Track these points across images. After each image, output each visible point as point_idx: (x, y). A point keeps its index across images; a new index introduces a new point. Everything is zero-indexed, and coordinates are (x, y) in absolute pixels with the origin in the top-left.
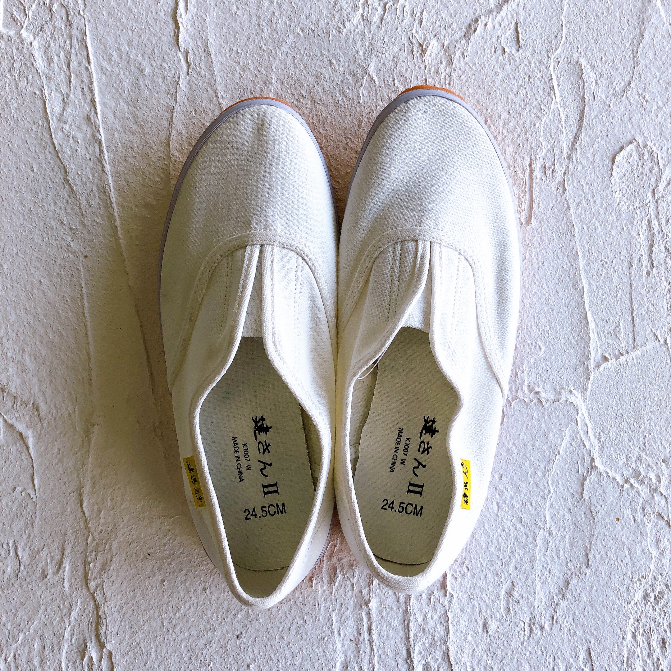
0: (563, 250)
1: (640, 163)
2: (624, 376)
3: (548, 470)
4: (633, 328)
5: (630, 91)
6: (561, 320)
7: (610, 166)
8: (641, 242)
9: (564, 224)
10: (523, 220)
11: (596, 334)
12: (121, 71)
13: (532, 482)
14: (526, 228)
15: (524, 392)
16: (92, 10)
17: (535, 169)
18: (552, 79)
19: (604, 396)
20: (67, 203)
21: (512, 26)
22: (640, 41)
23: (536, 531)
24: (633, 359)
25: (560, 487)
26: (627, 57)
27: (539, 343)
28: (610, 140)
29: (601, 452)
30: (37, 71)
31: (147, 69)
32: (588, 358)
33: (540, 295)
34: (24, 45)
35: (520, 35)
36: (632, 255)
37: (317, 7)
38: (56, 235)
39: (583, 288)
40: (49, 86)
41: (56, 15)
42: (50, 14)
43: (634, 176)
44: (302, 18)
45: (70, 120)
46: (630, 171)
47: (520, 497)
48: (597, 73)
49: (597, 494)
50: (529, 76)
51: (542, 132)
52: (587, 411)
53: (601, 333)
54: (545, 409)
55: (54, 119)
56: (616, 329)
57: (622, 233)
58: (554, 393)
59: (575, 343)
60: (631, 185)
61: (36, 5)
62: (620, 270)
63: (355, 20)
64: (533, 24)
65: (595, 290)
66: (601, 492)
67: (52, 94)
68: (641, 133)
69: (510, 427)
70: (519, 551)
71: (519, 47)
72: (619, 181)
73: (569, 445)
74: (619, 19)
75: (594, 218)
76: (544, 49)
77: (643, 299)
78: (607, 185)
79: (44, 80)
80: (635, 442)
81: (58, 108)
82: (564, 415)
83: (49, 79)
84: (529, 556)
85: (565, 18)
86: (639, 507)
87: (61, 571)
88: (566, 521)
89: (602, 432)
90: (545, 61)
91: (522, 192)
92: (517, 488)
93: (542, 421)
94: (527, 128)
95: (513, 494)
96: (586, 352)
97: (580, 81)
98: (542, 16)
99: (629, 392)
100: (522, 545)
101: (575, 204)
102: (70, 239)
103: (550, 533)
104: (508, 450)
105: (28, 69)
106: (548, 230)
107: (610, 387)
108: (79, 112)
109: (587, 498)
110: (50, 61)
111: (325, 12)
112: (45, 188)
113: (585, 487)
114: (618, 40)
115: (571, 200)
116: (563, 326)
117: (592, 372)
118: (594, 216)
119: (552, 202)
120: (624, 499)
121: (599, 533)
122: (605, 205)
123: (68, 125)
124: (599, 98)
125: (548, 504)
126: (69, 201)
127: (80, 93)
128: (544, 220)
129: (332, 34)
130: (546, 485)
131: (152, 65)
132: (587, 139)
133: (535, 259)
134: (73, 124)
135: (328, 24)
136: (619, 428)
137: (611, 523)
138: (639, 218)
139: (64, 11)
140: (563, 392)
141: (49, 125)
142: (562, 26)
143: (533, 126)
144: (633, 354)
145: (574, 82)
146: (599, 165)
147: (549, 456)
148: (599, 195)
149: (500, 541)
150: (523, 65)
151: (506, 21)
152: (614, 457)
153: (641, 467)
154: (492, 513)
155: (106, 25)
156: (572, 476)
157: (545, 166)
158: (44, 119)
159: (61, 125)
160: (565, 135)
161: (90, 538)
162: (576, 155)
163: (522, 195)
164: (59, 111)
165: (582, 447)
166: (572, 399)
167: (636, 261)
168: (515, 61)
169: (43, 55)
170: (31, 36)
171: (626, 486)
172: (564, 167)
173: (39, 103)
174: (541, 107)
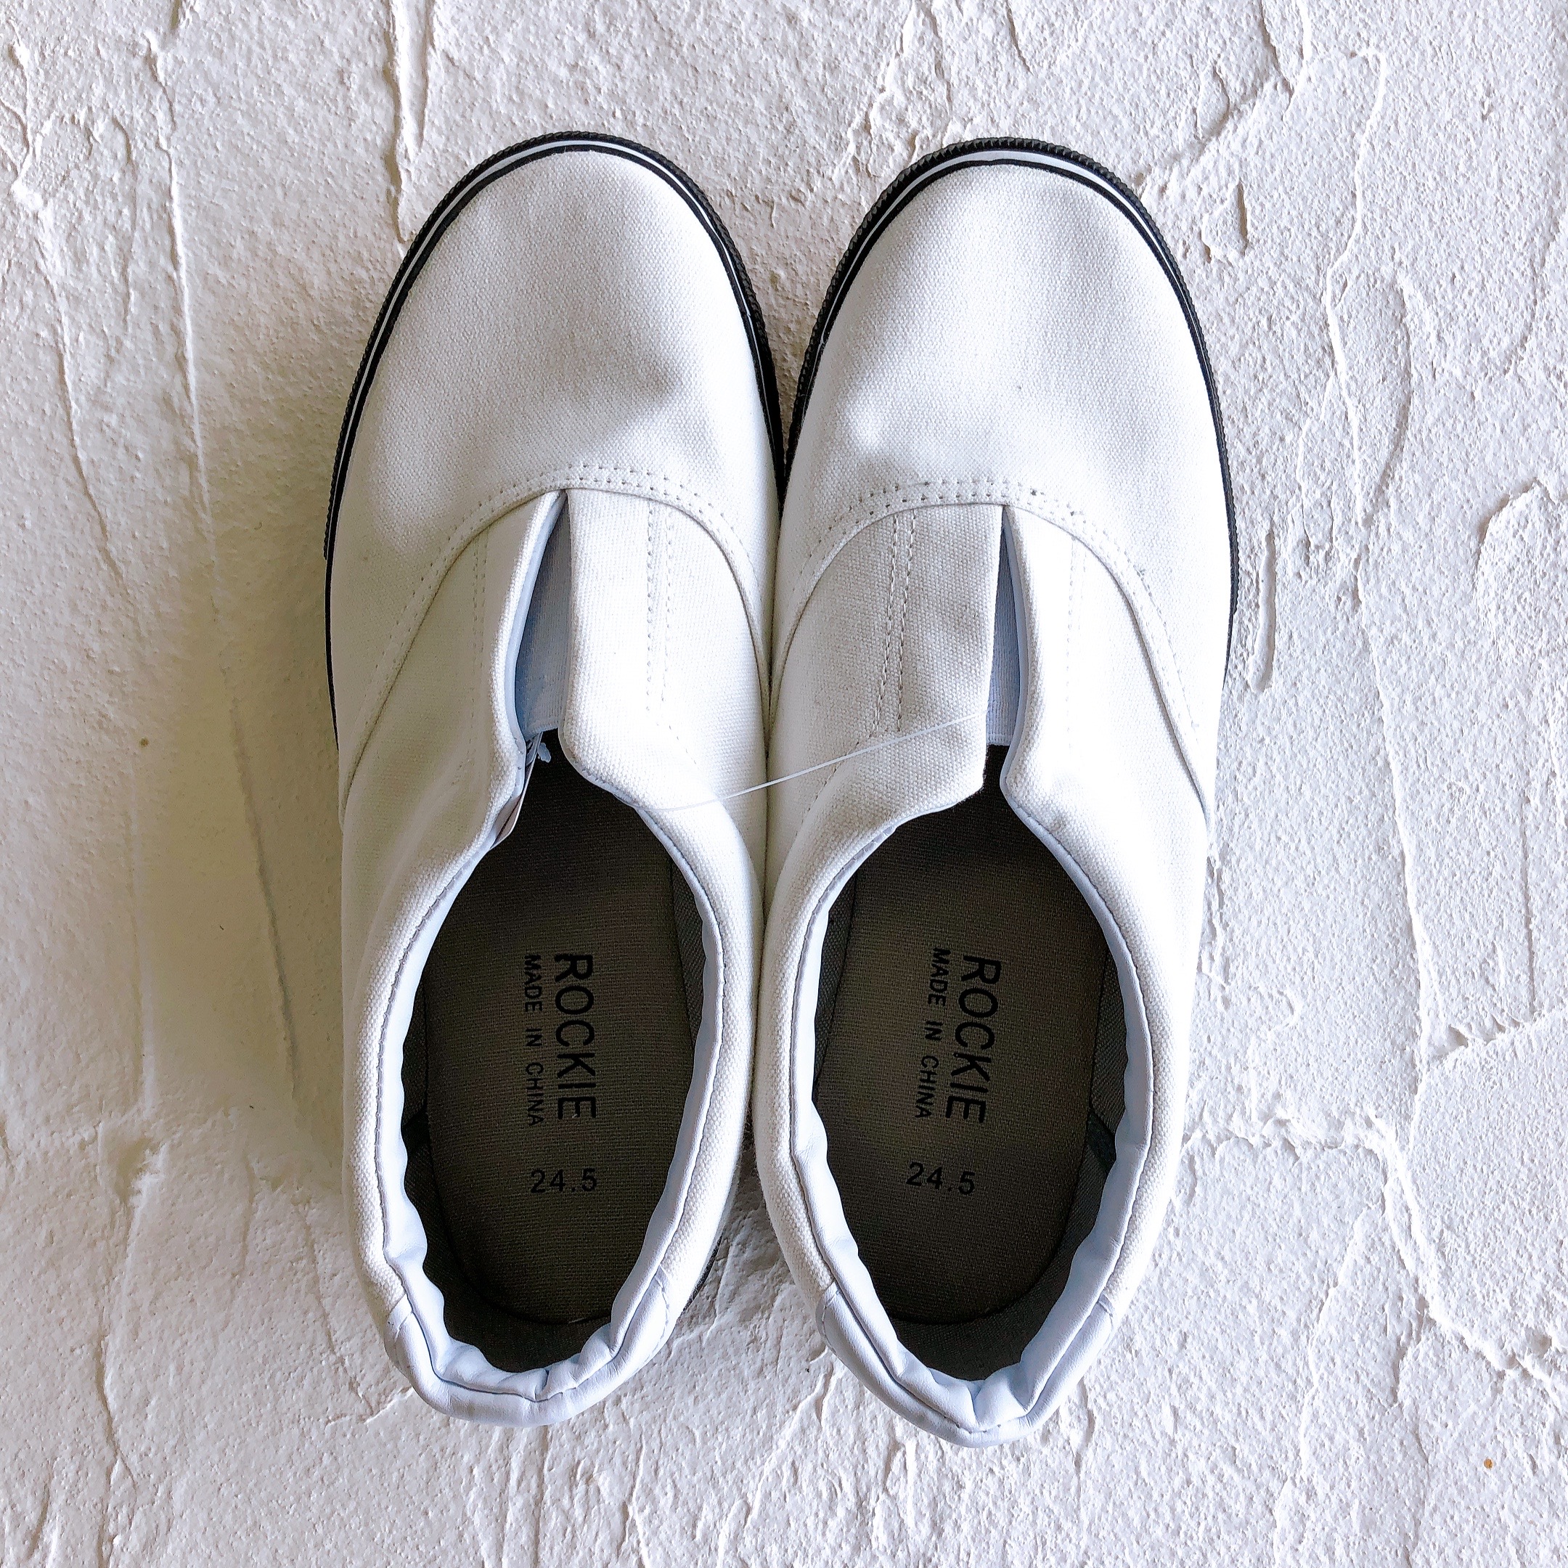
0: (1352, 757)
1: (1551, 541)
2: (1506, 1084)
3: (1306, 1326)
4: (1531, 960)
5: (1525, 360)
6: (1345, 936)
7: (1473, 544)
8: (1551, 740)
9: (1355, 690)
10: (1250, 677)
11: (1435, 975)
12: (254, 286)
13: (1265, 1357)
14: (1256, 697)
15: (1248, 1121)
16: (189, 138)
17: (1283, 549)
18: (1327, 325)
19: (1455, 1137)
20: (104, 607)
21: (1230, 194)
22: (1549, 238)
23: (1274, 1485)
24: (1530, 1042)
25: (1338, 1371)
26: (1517, 275)
27: (1288, 992)
28: (1473, 480)
29: (1444, 1282)
30: (47, 282)
31: (316, 281)
32: (1414, 1036)
33: (1291, 869)
34: (17, 217)
35: (1249, 217)
36: (1528, 773)
37: (745, 139)
38: (72, 687)
39: (1402, 854)
40: (72, 319)
41: (101, 149)
42: (86, 144)
43: (1533, 572)
44: (706, 164)
45: (121, 401)
46: (1523, 558)
47: (1234, 1395)
48: (1441, 314)
49: (1435, 1393)
50: (1270, 319)
51: (1301, 458)
52: (1410, 1174)
53: (1449, 972)
54: (1301, 1164)
55: (83, 399)
56: (1485, 961)
57: (1504, 716)
58: (1325, 1124)
59: (1381, 996)
60: (1527, 595)
61: (54, 123)
62: (1498, 810)
63: (836, 171)
64: (1281, 189)
65: (1432, 861)
66: (1445, 1388)
67: (81, 338)
68: (1554, 465)
69: (1211, 1210)
70: (1226, 1538)
71: (1247, 244)
72: (1495, 586)
73: (1361, 1262)
74: (1496, 179)
75: (1433, 677)
76: (1308, 251)
77: (1555, 886)
78: (1465, 594)
79: (63, 305)
80: (1535, 1258)
81: (93, 373)
82: (1351, 1183)
83: (75, 300)
84: (1252, 1552)
85: (1363, 177)
86: (1546, 1431)
87: (37, 1556)
88: (1351, 1462)
89: (1448, 1228)
90: (1311, 283)
91: (1249, 606)
92: (1226, 1372)
93: (1294, 1196)
94: (1263, 446)
95: (1214, 1387)
96: (1408, 1017)
97: (1398, 332)
98: (1305, 171)
99: (1519, 1127)
100: (1236, 1521)
101: (1382, 639)
102: (107, 697)
103: (1311, 1493)
104: (1204, 1271)
105: (24, 277)
106: (1314, 704)
107: (1468, 1111)
108: (144, 383)
109: (1407, 1403)
110: (79, 259)
111: (762, 151)
112: (51, 570)
113: (1401, 1375)
114: (1494, 233)
115: (1374, 631)
116: (1350, 949)
117: (1424, 1071)
118: (1432, 670)
119: (1325, 633)
120: (1505, 1408)
121: (1440, 1497)
122: (1460, 644)
123: (114, 416)
124: (1446, 374)
125: (1306, 1415)
126: (110, 603)
127: (149, 336)
128: (1304, 680)
129: (779, 205)
130: (1300, 1364)
131: (329, 273)
132: (1416, 476)
133: (1279, 778)
134: (127, 413)
135: (769, 180)
136: (1491, 1221)
137: (1471, 1473)
138: (1547, 679)
139: (120, 138)
140: (1348, 1123)
141: (68, 414)
142: (1354, 196)
143: (1277, 442)
144: (1529, 1028)
145: (1382, 335)
146: (1446, 542)
147: (1310, 1289)
148: (1445, 620)
149: (1179, 1510)
150: (1254, 289)
151: (1213, 179)
152: (1479, 1297)
153: (1551, 1325)
154: (1158, 1436)
155: (222, 175)
156: (1368, 1345)
157: (1308, 544)
158: (56, 400)
159: (99, 414)
160: (1358, 465)
161: (118, 1468)
162: (1386, 515)
163: (1248, 614)
164: (96, 381)
165: (1396, 1267)
166: (1372, 1141)
167: (1538, 787)
168: (1236, 279)
169: (64, 243)
170: (39, 197)
171: (1512, 1374)
172: (1357, 547)
173: (47, 359)
174: (1298, 396)
